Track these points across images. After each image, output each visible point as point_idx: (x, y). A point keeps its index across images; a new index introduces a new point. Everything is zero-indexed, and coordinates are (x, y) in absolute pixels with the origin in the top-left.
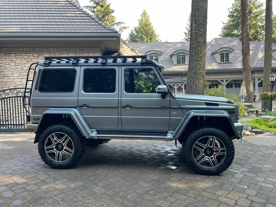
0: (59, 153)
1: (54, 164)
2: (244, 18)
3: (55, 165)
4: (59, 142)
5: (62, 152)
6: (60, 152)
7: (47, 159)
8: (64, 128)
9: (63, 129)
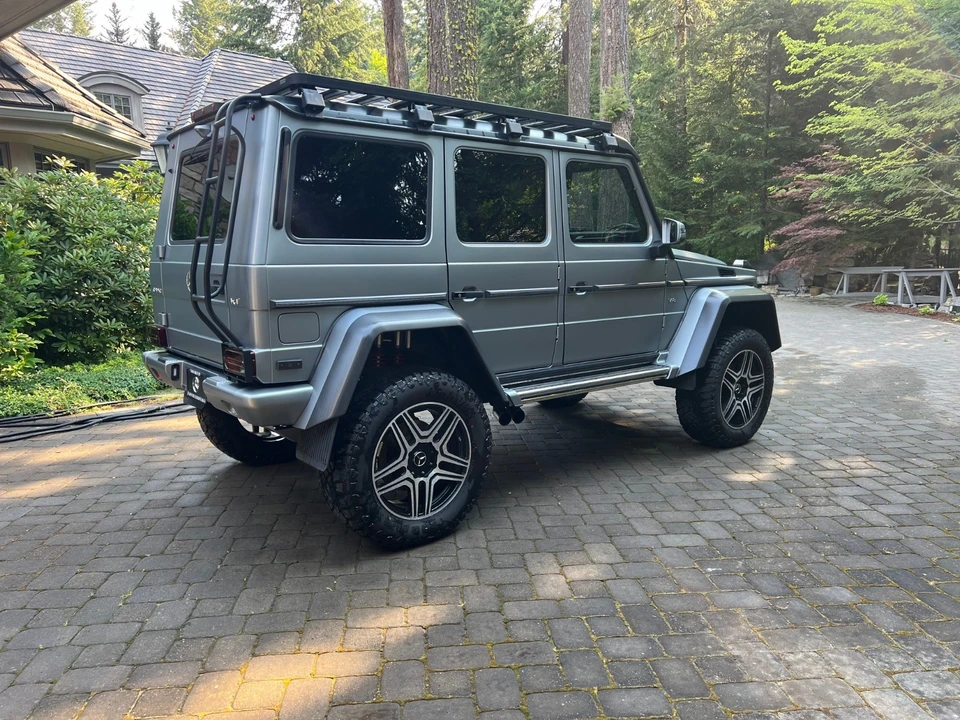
0: (422, 484)
1: (410, 529)
2: (393, 14)
3: (416, 531)
4: (424, 441)
5: (431, 475)
6: (426, 480)
7: (383, 520)
8: (445, 384)
9: (441, 386)
